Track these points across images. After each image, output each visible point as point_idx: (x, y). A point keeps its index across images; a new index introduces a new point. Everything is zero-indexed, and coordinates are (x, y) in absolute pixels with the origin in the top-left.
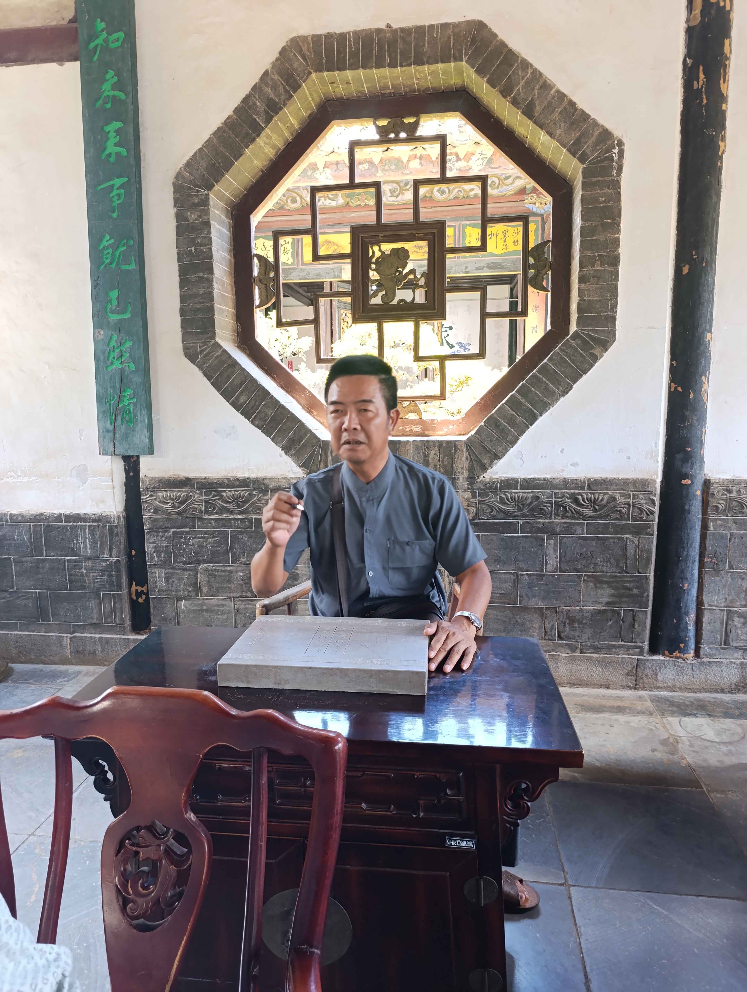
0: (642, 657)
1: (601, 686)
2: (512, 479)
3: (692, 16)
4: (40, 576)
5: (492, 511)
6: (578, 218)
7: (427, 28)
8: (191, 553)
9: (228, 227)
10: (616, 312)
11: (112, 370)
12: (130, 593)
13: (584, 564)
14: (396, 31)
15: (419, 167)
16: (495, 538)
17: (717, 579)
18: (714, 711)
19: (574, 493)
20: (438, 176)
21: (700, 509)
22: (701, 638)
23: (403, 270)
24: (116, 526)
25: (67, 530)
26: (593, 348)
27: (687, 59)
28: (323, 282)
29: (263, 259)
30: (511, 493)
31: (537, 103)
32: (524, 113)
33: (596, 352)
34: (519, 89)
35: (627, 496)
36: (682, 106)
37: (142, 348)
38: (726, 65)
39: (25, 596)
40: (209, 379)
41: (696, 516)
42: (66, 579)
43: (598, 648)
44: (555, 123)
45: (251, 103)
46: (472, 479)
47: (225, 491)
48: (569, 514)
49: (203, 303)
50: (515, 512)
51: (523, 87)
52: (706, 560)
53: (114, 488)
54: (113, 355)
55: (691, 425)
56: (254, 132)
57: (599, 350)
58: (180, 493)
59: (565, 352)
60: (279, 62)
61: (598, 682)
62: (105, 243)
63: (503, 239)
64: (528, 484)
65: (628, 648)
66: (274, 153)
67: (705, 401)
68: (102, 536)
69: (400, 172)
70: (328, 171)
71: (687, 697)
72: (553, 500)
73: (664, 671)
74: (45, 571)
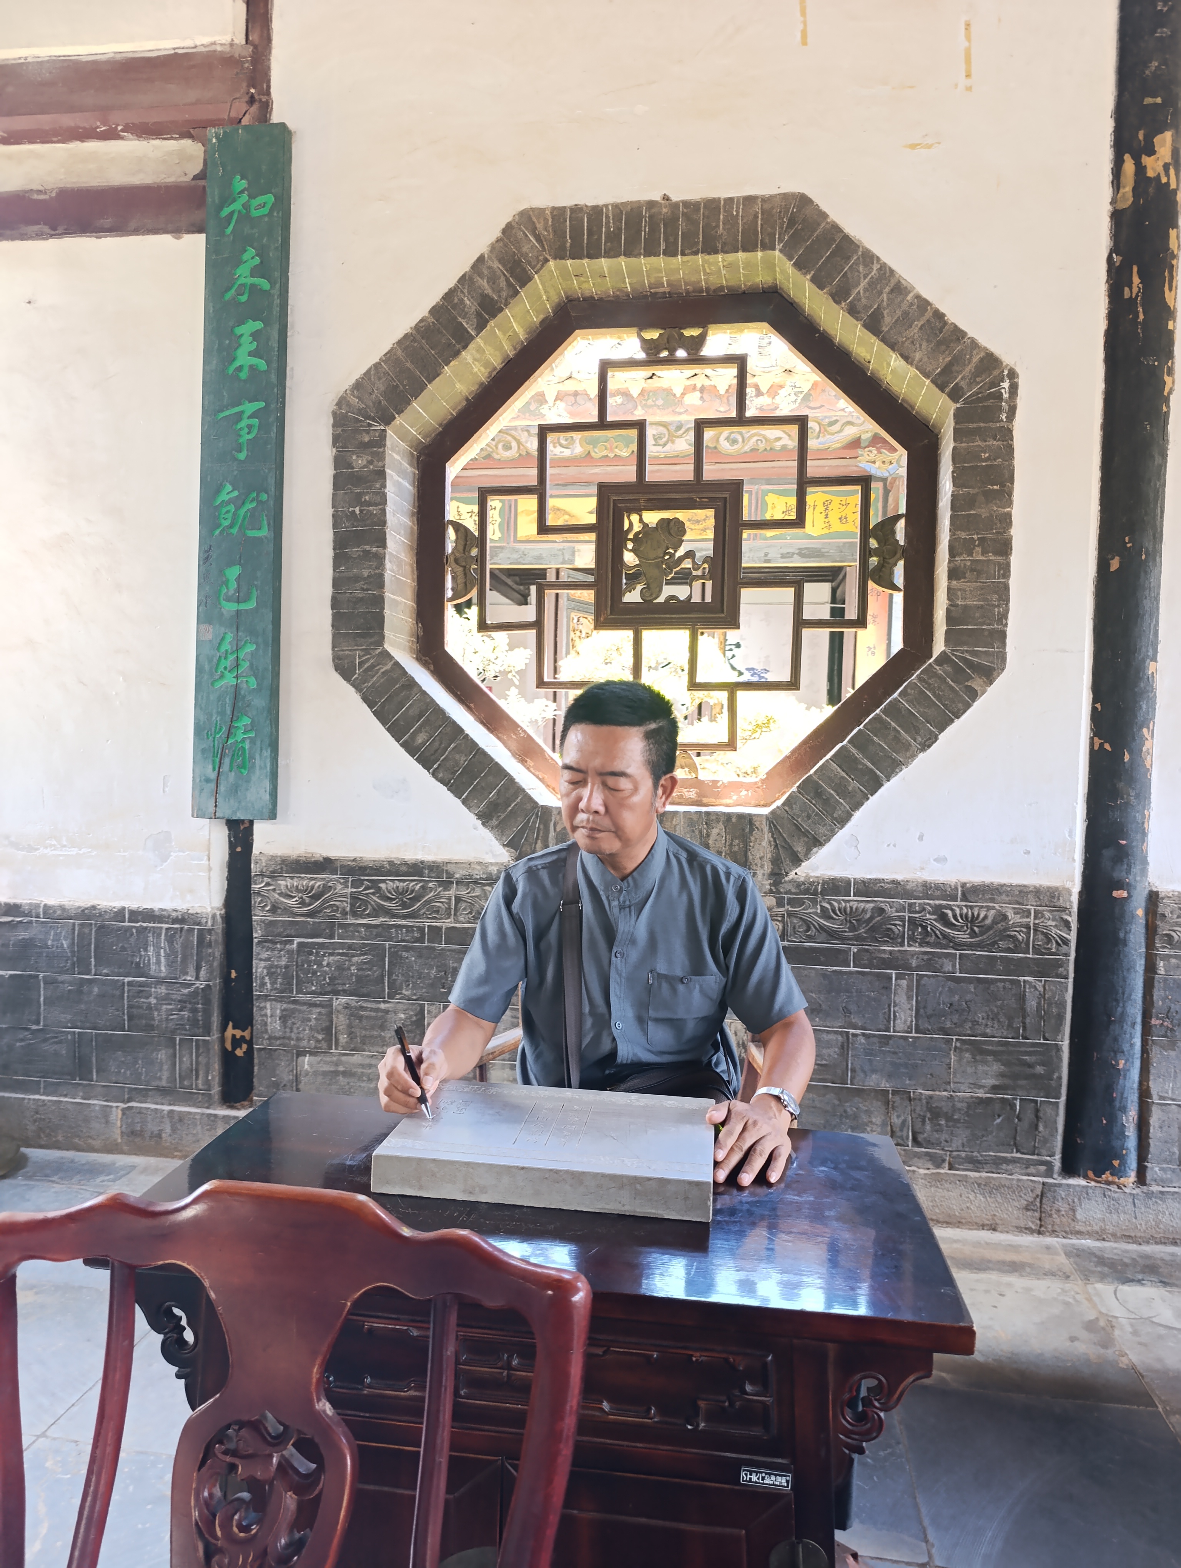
0: (1050, 1181)
1: (983, 1227)
2: (841, 880)
3: (1119, 195)
4: (83, 1007)
5: (808, 929)
6: (948, 483)
7: (722, 203)
8: (325, 979)
9: (411, 479)
10: (1007, 624)
11: (221, 687)
12: (222, 1040)
13: (955, 1021)
14: (676, 205)
15: (700, 403)
16: (813, 974)
17: (1173, 1054)
18: (1171, 1276)
19: (940, 905)
20: (734, 414)
21: (1142, 940)
22: (1148, 1152)
23: (676, 551)
24: (210, 931)
25: (132, 934)
26: (970, 678)
27: (1114, 255)
28: (545, 569)
29: (462, 529)
30: (838, 902)
31: (885, 312)
32: (865, 326)
33: (976, 684)
34: (859, 292)
35: (1026, 914)
36: (1106, 322)
37: (270, 654)
38: (1173, 266)
39: (56, 1037)
40: (371, 706)
41: (1136, 951)
42: (123, 1014)
43: (979, 1162)
44: (912, 342)
45: (456, 300)
46: (777, 876)
47: (384, 881)
48: (932, 939)
49: (367, 590)
50: (845, 932)
51: (865, 290)
52: (1154, 1022)
53: (210, 869)
54: (224, 663)
55: (1127, 804)
56: (458, 342)
57: (980, 681)
58: (313, 882)
59: (926, 683)
60: (501, 244)
61: (978, 1220)
62: (224, 497)
63: (823, 515)
64: (866, 888)
65: (1028, 1164)
66: (486, 374)
67: (1148, 766)
68: (186, 946)
69: (670, 409)
70: (561, 405)
71: (1126, 1251)
72: (907, 915)
73: (1086, 1204)
74: (92, 998)
